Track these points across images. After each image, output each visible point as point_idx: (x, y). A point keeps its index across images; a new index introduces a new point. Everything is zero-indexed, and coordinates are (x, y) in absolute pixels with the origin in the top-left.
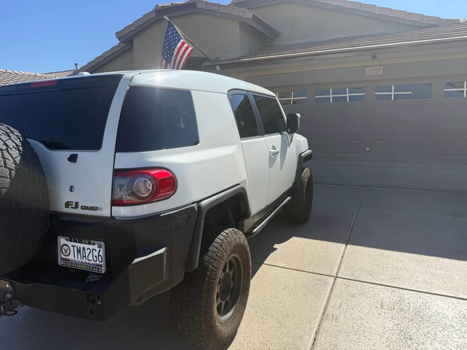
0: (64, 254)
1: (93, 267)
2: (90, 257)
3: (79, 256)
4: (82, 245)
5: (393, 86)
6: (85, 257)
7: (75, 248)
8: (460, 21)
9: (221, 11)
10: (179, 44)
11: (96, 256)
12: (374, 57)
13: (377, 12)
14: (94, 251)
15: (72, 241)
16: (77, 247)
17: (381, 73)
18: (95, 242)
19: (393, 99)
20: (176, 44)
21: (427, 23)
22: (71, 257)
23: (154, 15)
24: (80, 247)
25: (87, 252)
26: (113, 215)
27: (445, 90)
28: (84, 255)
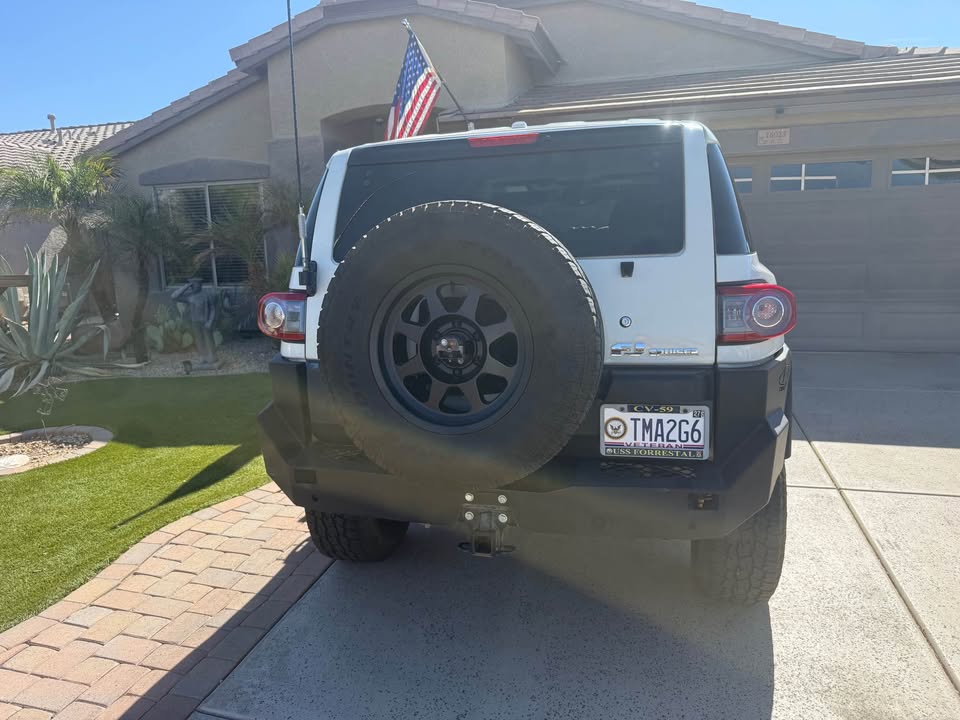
0: (610, 436)
1: (682, 451)
2: (674, 435)
3: (647, 436)
4: (655, 417)
5: (804, 166)
6: (662, 435)
7: (640, 424)
8: (898, 50)
9: (471, 14)
10: (422, 78)
11: (687, 433)
12: (780, 111)
13: (753, 29)
14: (683, 424)
15: (634, 411)
16: (644, 420)
17: (786, 140)
18: (687, 407)
19: (803, 188)
20: (416, 78)
21: (841, 51)
22: (628, 439)
23: (322, 16)
24: (651, 420)
25: (667, 427)
26: (718, 360)
27: (894, 172)
28: (659, 433)
